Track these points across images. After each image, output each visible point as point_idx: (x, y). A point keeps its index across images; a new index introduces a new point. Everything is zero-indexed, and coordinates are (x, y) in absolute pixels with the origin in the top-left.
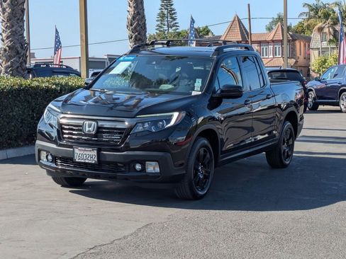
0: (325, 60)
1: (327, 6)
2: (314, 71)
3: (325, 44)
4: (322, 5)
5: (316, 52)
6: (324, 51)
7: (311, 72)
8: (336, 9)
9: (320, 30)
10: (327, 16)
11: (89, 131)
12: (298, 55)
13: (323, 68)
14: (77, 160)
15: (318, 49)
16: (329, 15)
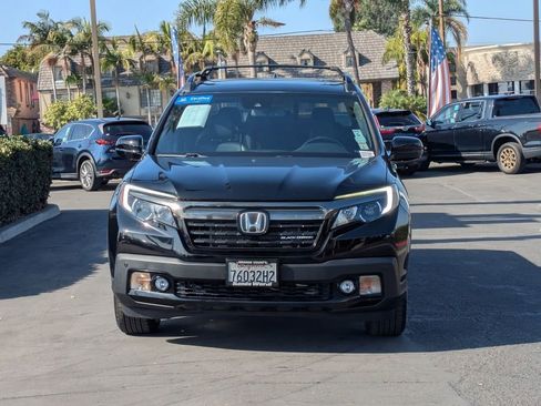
0: (64, 107)
1: (59, 25)
2: (47, 125)
3: (61, 84)
4: (52, 24)
5: (48, 96)
6: (60, 93)
7: (42, 127)
8: (74, 31)
9: (53, 62)
10: (61, 41)
11: (253, 229)
12: (18, 101)
13: (62, 120)
14: (235, 284)
15: (51, 91)
16: (65, 40)
